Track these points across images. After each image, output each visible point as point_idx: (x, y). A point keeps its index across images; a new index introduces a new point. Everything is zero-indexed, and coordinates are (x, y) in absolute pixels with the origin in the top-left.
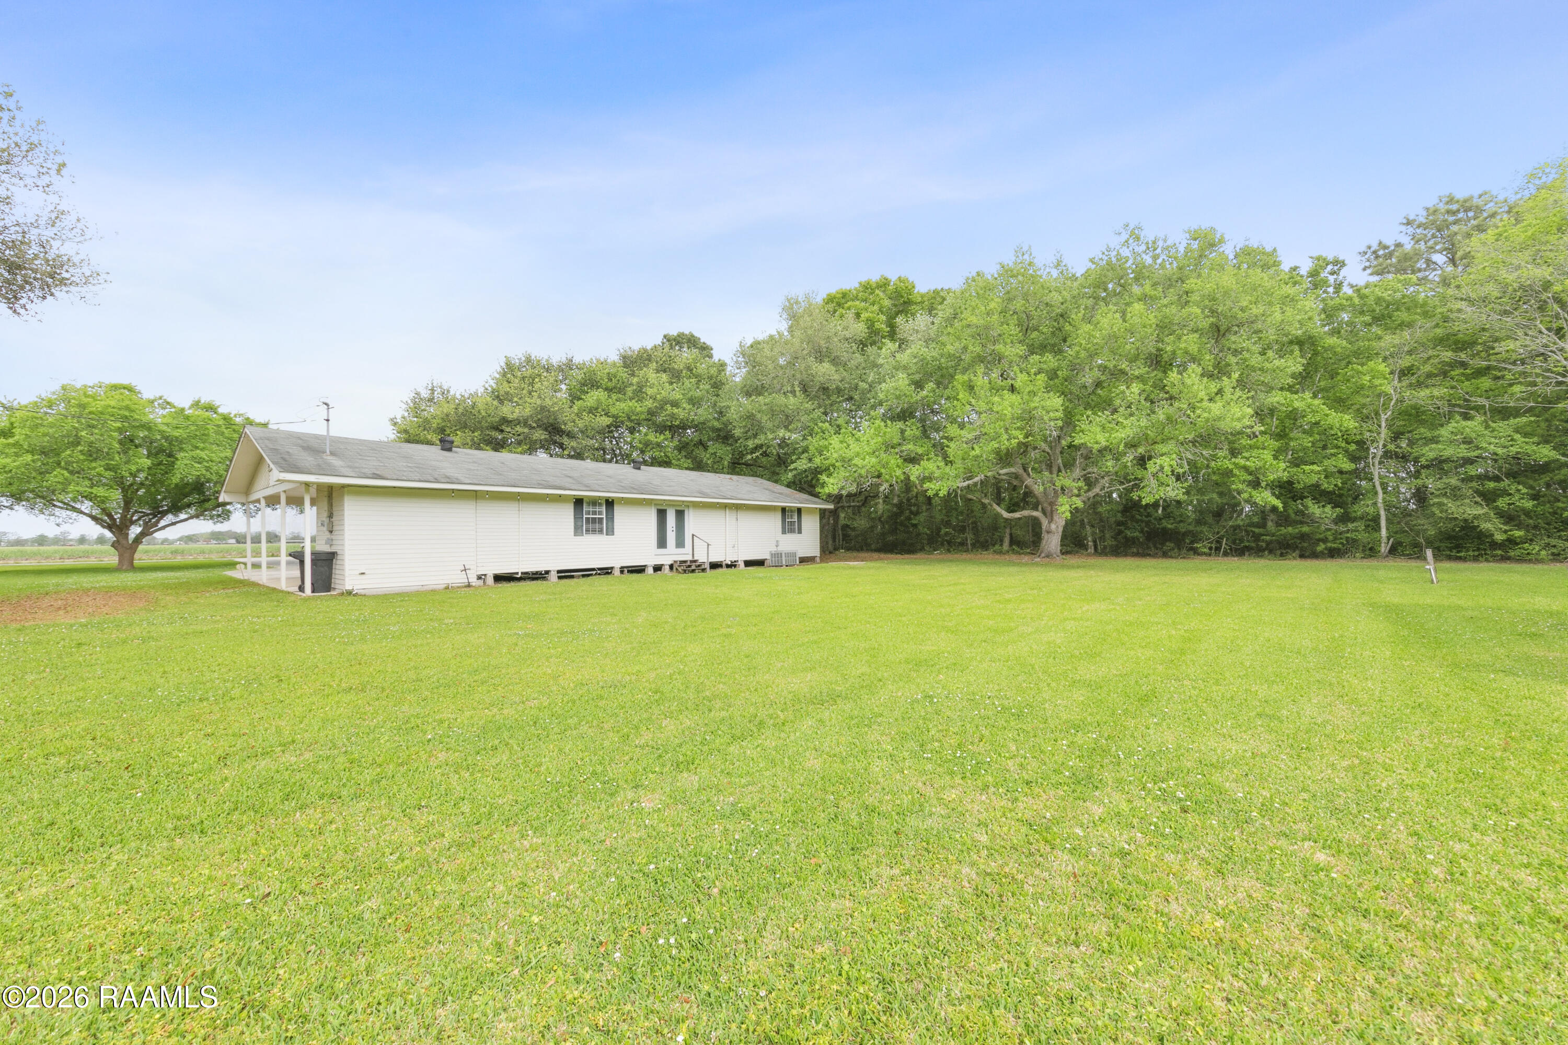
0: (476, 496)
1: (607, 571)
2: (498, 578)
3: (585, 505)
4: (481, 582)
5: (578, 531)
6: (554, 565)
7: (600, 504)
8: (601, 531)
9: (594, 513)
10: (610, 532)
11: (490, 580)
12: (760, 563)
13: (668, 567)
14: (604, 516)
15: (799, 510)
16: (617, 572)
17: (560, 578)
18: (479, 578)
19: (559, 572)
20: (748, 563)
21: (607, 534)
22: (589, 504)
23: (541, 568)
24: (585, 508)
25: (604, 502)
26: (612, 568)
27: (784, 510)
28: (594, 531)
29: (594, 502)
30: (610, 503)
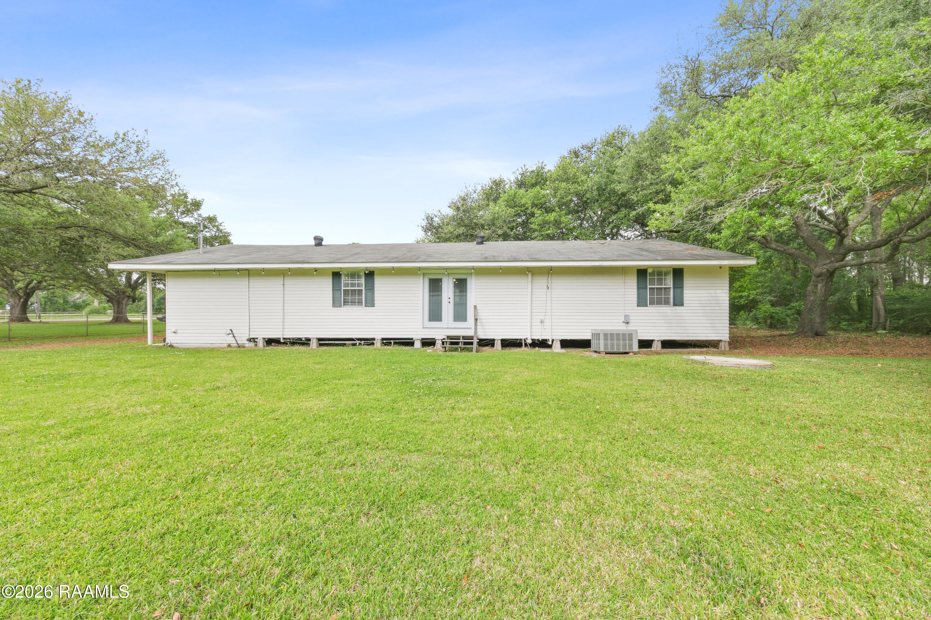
0: (248, 273)
1: (369, 342)
2: (270, 342)
3: (343, 277)
4: (252, 344)
5: (336, 303)
6: (314, 334)
7: (359, 276)
8: (360, 303)
9: (353, 285)
10: (370, 303)
11: (261, 343)
12: (585, 344)
13: (440, 342)
14: (363, 288)
15: (678, 273)
16: (378, 344)
17: (321, 345)
18: (250, 340)
19: (320, 340)
20: (566, 344)
21: (366, 306)
22: (347, 275)
23: (303, 335)
24: (343, 280)
25: (362, 274)
26: (374, 339)
27: (642, 273)
28: (353, 303)
29: (353, 274)
30: (370, 275)
